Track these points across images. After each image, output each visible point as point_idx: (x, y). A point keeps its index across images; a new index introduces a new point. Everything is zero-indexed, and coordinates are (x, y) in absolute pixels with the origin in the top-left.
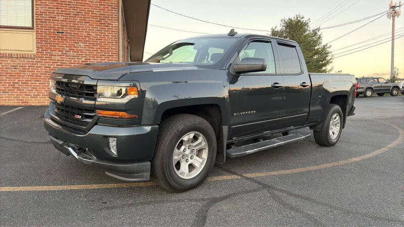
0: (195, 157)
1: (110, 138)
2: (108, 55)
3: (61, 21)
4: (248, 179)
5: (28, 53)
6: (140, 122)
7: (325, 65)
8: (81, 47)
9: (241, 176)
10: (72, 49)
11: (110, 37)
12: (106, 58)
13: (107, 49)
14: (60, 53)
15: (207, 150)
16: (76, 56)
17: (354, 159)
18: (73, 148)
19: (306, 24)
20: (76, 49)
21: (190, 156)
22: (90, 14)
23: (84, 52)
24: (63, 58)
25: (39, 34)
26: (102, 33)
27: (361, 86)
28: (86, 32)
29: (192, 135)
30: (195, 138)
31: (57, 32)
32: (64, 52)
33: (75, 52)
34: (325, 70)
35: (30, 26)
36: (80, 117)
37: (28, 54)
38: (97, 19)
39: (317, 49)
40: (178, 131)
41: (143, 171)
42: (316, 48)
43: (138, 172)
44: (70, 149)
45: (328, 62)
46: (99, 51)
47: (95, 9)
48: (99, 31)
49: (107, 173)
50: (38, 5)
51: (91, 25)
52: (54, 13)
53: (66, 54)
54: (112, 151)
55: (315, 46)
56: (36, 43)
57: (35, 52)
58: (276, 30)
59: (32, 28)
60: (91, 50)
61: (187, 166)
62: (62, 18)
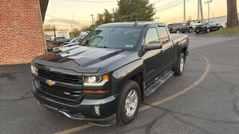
0: (132, 103)
2: (35, 28)
6: (110, 94)
8: (14, 24)
10: (8, 26)
11: (34, 15)
12: (34, 30)
13: (34, 24)
15: (137, 98)
16: (12, 30)
18: (66, 112)
20: (12, 26)
24: (4, 32)
26: (28, 13)
28: (17, 13)
29: (131, 92)
32: (4, 28)
33: (11, 28)
36: (69, 94)
38: (23, 4)
41: (113, 120)
43: (111, 121)
44: (64, 113)
46: (28, 26)
48: (26, 12)
51: (19, 8)
53: (5, 29)
54: (97, 113)
60: (22, 25)
61: (129, 109)
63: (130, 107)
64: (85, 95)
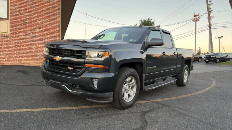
0: (130, 90)
1: (94, 79)
2: (54, 36)
3: (25, 15)
4: (154, 102)
6: (109, 70)
8: (37, 31)
9: (149, 100)
10: (32, 32)
11: (55, 26)
12: (52, 38)
13: (54, 32)
14: (24, 34)
15: (136, 87)
16: (34, 36)
17: (199, 92)
19: (153, 23)
20: (35, 32)
21: (128, 89)
22: (44, 12)
23: (39, 34)
24: (26, 37)
25: (12, 22)
26: (50, 23)
28: (40, 22)
31: (23, 22)
32: (27, 34)
33: (34, 34)
35: (6, 17)
36: (72, 68)
37: (5, 34)
38: (47, 15)
40: (125, 76)
41: (110, 97)
43: (107, 98)
46: (48, 34)
47: (46, 9)
48: (48, 22)
49: (87, 99)
50: (12, 5)
51: (44, 18)
52: (22, 11)
54: (95, 86)
56: (10, 28)
57: (9, 33)
59: (7, 19)
60: (43, 33)
61: (127, 95)
62: (26, 14)
63: (128, 93)
64: (87, 69)
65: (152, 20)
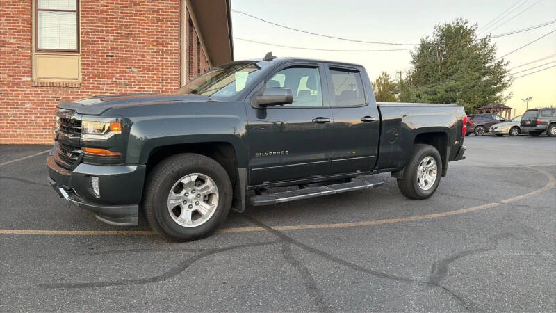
0: (202, 203)
1: (93, 178)
2: (166, 83)
3: (111, 41)
4: (274, 231)
5: (74, 81)
6: (125, 160)
7: (500, 89)
8: (133, 73)
9: (268, 228)
10: (122, 76)
11: (169, 60)
12: (164, 86)
13: (166, 75)
14: (109, 81)
15: (217, 196)
16: (127, 85)
18: (65, 189)
19: (471, 32)
20: (129, 76)
21: (194, 201)
22: (145, 32)
23: (137, 80)
24: (113, 87)
25: (85, 58)
26: (159, 55)
27: (542, 121)
28: (139, 55)
29: (194, 177)
30: (200, 181)
31: (107, 56)
32: (114, 80)
33: (127, 79)
34: (499, 97)
35: (76, 48)
36: (71, 155)
37: (72, 83)
38: (153, 38)
39: (488, 67)
40: (173, 172)
41: (129, 215)
42: (487, 65)
43: (124, 216)
44: (62, 190)
45: (504, 86)
46: (155, 78)
47: (151, 26)
48: (155, 52)
49: (97, 216)
50: (84, 23)
51: (146, 46)
52: (103, 32)
53: (116, 82)
54: (95, 191)
55: (484, 63)
56: (82, 69)
57: (80, 80)
58: (428, 40)
59: (77, 52)
60: (145, 77)
61: (190, 211)
62: (112, 38)
63: (194, 209)
64: (83, 156)
65: (466, 23)
